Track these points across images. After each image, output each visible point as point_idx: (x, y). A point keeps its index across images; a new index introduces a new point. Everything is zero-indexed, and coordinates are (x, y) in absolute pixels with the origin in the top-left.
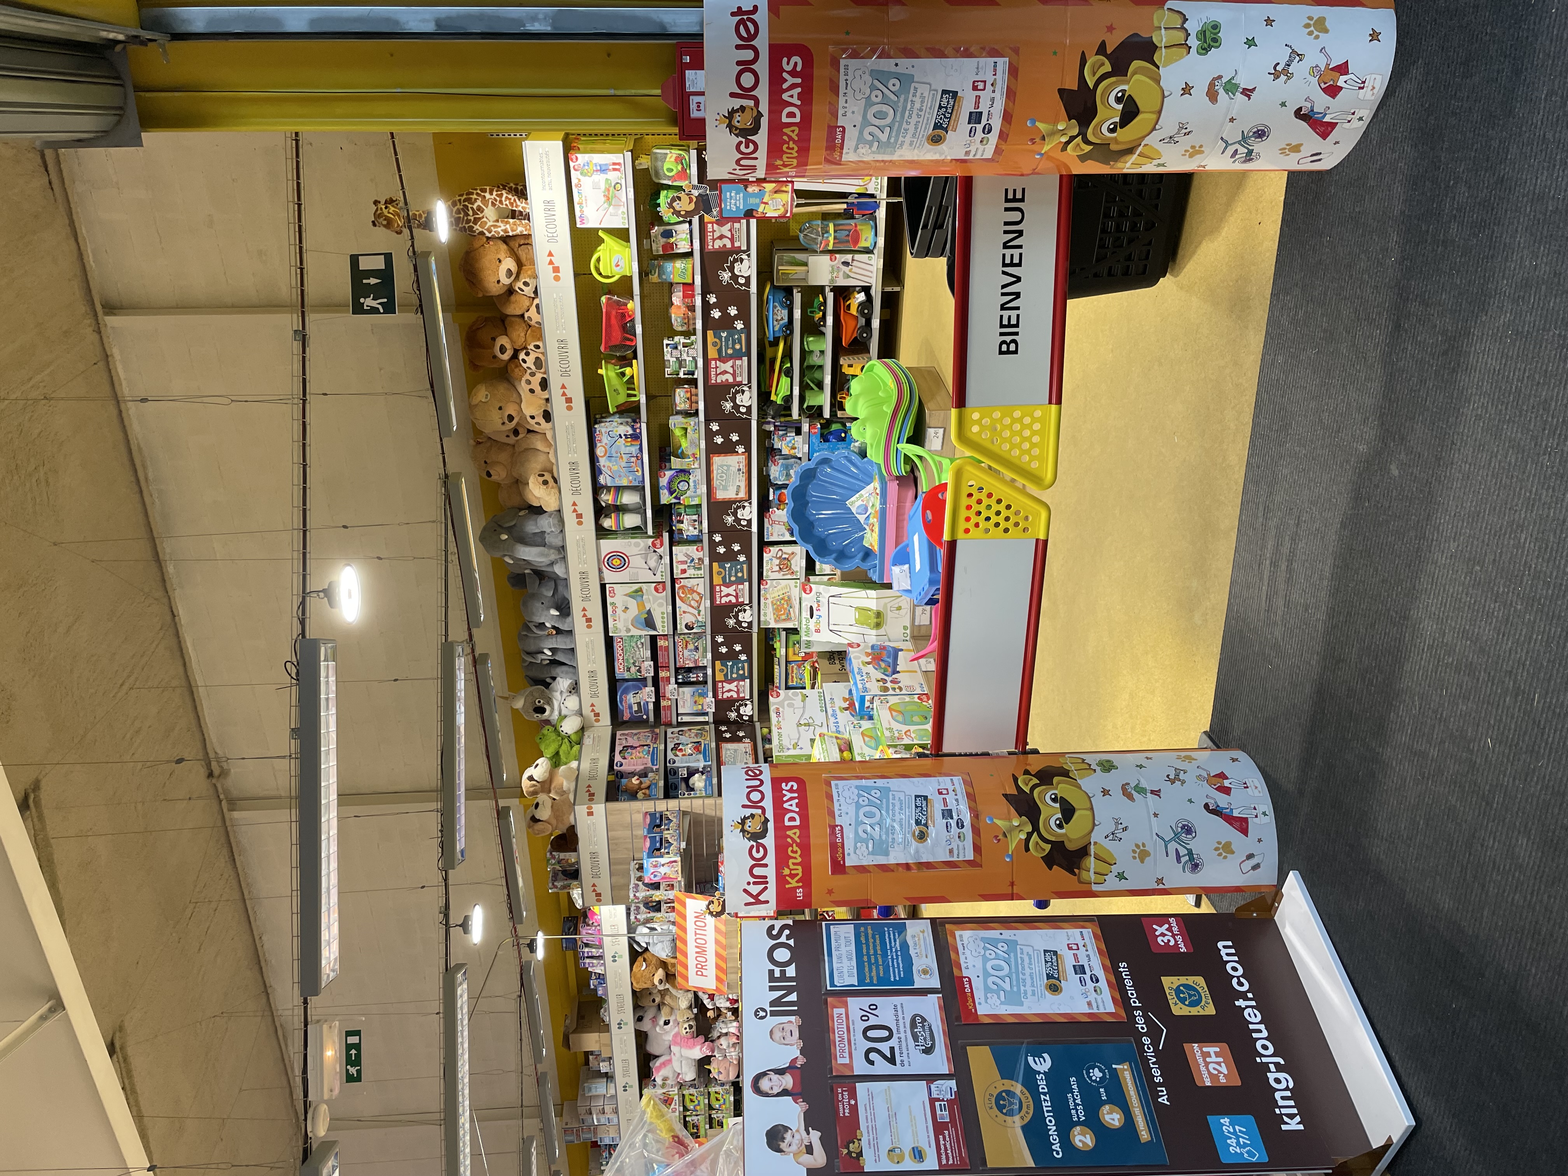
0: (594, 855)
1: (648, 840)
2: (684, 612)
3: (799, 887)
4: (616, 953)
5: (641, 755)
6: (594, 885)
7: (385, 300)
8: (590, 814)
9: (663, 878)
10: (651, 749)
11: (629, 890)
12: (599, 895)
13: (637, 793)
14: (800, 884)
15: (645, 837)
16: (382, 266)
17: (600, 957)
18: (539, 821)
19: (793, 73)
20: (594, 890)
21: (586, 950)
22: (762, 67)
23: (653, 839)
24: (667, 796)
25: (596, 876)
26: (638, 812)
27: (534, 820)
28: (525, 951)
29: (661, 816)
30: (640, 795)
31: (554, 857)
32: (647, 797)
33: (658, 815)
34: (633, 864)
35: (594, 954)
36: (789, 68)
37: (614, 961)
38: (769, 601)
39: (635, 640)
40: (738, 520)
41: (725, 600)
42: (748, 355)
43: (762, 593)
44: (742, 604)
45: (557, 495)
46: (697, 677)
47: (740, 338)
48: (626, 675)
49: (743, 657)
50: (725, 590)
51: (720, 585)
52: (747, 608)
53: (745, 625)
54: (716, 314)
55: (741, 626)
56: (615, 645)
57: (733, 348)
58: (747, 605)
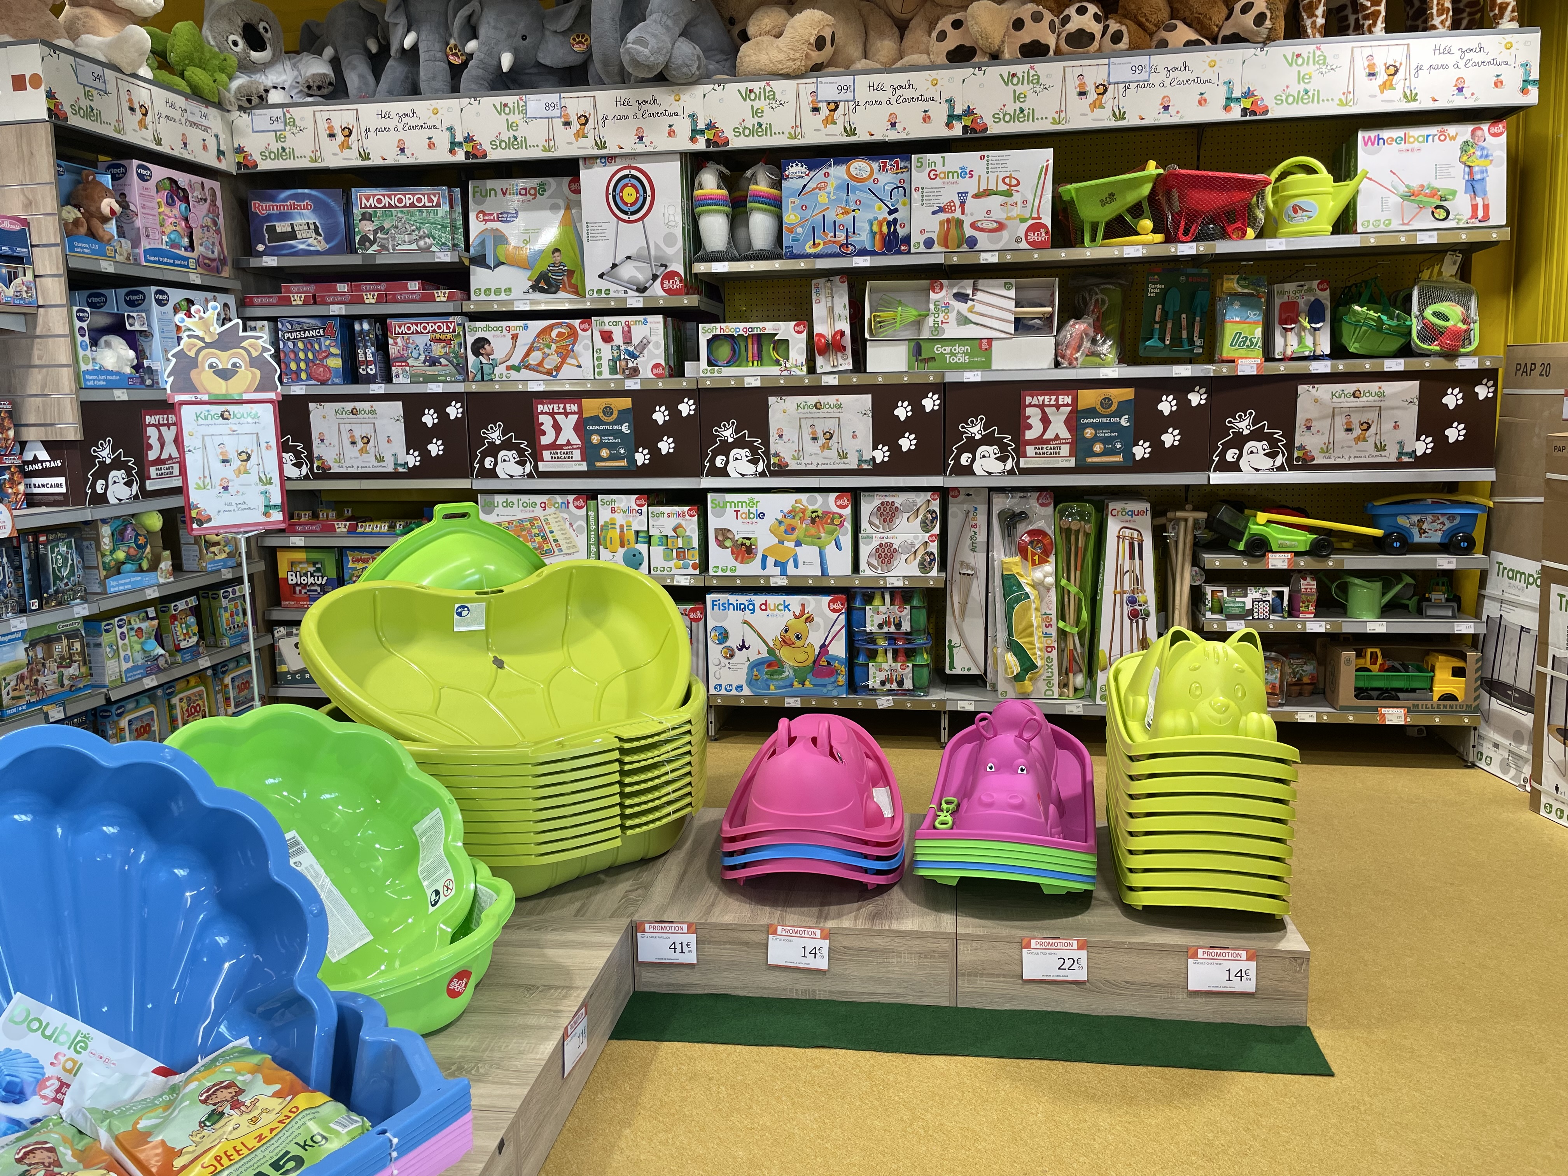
2: (515, 337)
5: (169, 229)
10: (182, 252)
38: (538, 512)
39: (437, 234)
40: (725, 449)
41: (546, 422)
42: (1080, 469)
43: (559, 499)
44: (537, 457)
45: (789, 66)
46: (367, 363)
47: (1113, 452)
48: (357, 211)
49: (413, 460)
50: (568, 423)
51: (580, 412)
52: (528, 468)
53: (488, 463)
54: (1167, 406)
55: (485, 455)
56: (426, 189)
57: (1095, 439)
58: (536, 467)
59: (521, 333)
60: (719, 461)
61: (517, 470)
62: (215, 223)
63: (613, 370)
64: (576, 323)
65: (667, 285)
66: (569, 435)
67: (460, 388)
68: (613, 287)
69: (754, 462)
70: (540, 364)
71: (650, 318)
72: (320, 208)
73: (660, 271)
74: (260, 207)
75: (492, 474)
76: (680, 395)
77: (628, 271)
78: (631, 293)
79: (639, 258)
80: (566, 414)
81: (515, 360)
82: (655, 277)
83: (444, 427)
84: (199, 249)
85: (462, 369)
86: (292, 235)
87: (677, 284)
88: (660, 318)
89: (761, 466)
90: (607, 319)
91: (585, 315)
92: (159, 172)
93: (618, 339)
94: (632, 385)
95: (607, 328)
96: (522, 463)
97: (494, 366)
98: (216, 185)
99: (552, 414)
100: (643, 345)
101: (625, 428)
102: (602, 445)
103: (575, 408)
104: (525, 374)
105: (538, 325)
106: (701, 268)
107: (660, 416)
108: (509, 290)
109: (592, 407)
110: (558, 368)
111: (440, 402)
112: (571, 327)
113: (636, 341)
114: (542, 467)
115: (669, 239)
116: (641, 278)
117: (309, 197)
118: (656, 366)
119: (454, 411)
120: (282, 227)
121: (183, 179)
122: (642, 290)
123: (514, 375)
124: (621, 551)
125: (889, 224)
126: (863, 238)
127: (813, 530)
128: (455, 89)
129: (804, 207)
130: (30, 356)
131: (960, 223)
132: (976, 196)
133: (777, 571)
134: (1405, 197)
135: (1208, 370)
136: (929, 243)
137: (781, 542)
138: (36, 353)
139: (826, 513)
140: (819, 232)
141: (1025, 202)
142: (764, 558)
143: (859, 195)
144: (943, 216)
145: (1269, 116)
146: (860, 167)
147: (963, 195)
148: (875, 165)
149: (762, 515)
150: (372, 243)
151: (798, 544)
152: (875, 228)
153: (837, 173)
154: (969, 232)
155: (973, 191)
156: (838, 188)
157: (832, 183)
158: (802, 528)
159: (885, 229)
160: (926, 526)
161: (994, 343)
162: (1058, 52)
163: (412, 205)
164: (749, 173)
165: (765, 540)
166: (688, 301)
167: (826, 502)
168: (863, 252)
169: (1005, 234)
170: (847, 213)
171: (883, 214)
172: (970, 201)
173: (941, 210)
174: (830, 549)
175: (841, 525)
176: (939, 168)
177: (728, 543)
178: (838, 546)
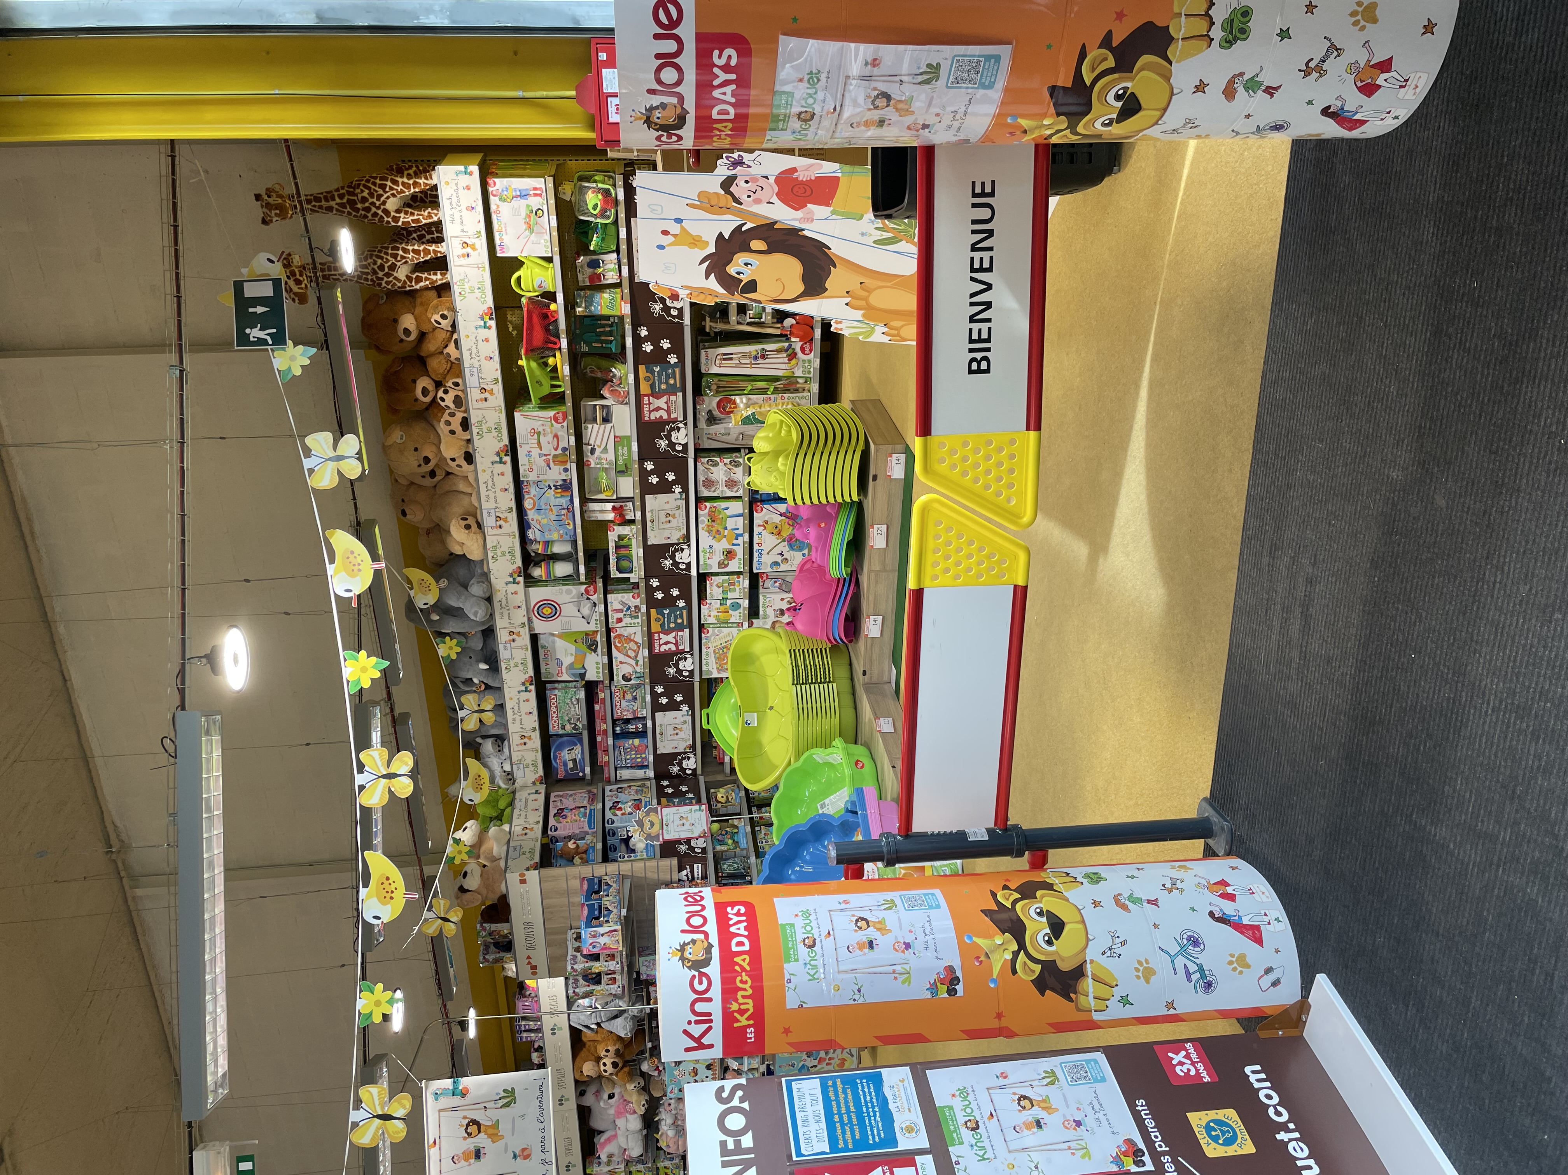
0: (528, 926)
1: (586, 908)
2: (621, 663)
3: (749, 1026)
4: (555, 1025)
5: (577, 818)
6: (529, 957)
7: (274, 330)
8: (523, 882)
9: (603, 949)
10: (588, 811)
11: (566, 961)
12: (534, 967)
13: (573, 858)
14: (751, 1022)
15: (583, 905)
16: (270, 293)
17: (539, 1030)
18: (468, 891)
19: (726, 68)
20: (529, 963)
21: (523, 1023)
22: (688, 60)
23: (591, 907)
24: (606, 859)
25: (531, 947)
26: (575, 878)
27: (462, 890)
28: (456, 1029)
29: (600, 881)
30: (577, 860)
31: (484, 929)
32: (585, 862)
33: (596, 881)
34: (570, 933)
35: (532, 1027)
36: (722, 62)
37: (554, 1034)
38: (711, 650)
39: (570, 696)
40: (676, 564)
41: (664, 648)
42: (683, 390)
43: (704, 641)
44: (683, 652)
45: (481, 541)
46: (637, 728)
47: (674, 373)
48: (561, 732)
49: (685, 708)
50: (664, 638)
51: (659, 633)
52: (688, 655)
53: (686, 674)
54: (648, 348)
55: (682, 675)
56: (548, 701)
57: (667, 383)
58: (687, 652)
59: (619, 660)
60: (682, 566)
61: (689, 660)
62: (571, 795)
63: (636, 617)
64: (613, 635)
65: (592, 592)
66: (670, 637)
67: (648, 687)
68: (594, 618)
69: (682, 550)
70: (634, 651)
71: (609, 600)
72: (560, 748)
73: (585, 596)
74: (561, 774)
75: (691, 672)
76: (648, 587)
77: (586, 611)
78: (597, 609)
79: (579, 606)
80: (660, 639)
81: (633, 662)
82: (588, 599)
83: (668, 693)
84: (585, 803)
85: (638, 686)
86: (574, 760)
87: (592, 588)
88: (609, 596)
89: (685, 547)
90: (610, 620)
91: (608, 631)
92: (552, 822)
93: (620, 615)
94: (644, 609)
95: (615, 620)
96: (686, 659)
97: (636, 672)
98: (553, 795)
99: (660, 645)
100: (623, 603)
101: (666, 612)
102: (675, 622)
103: (656, 635)
104: (640, 658)
105: (615, 652)
106: (583, 578)
107: (659, 595)
108: (597, 663)
109: (655, 627)
110: (636, 643)
111: (655, 696)
112: (615, 638)
113: (621, 607)
114: (687, 649)
115: (569, 592)
116: (589, 605)
117: (555, 753)
118: (633, 597)
119: (660, 690)
120: (570, 765)
121: (553, 811)
122: (595, 604)
123: (641, 663)
124: (731, 612)
125: (556, 489)
126: (564, 501)
127: (718, 521)
128: (500, 689)
129: (550, 530)
130: (641, 878)
131: (555, 456)
132: (541, 449)
133: (740, 538)
134: (532, 232)
135: (628, 328)
136: (566, 470)
137: (725, 537)
138: (640, 875)
139: (709, 515)
140: (562, 523)
141: (543, 425)
142: (733, 545)
143: (542, 503)
144: (552, 464)
145: (492, 306)
146: (527, 504)
147: (540, 455)
148: (526, 496)
149: (711, 546)
150: (576, 725)
151: (726, 528)
152: (559, 495)
153: (531, 515)
154: (559, 451)
155: (538, 450)
156: (539, 514)
157: (536, 517)
158: (717, 526)
159: (559, 491)
160: (716, 464)
161: (617, 434)
162: (465, 412)
163: (556, 707)
164: (533, 554)
165: (724, 545)
166: (600, 584)
167: (703, 515)
168: (572, 501)
169: (559, 434)
170: (552, 510)
171: (551, 492)
172: (543, 452)
173: (548, 465)
174: (728, 512)
175: (715, 507)
176: (527, 467)
177: (726, 562)
178: (727, 509)
